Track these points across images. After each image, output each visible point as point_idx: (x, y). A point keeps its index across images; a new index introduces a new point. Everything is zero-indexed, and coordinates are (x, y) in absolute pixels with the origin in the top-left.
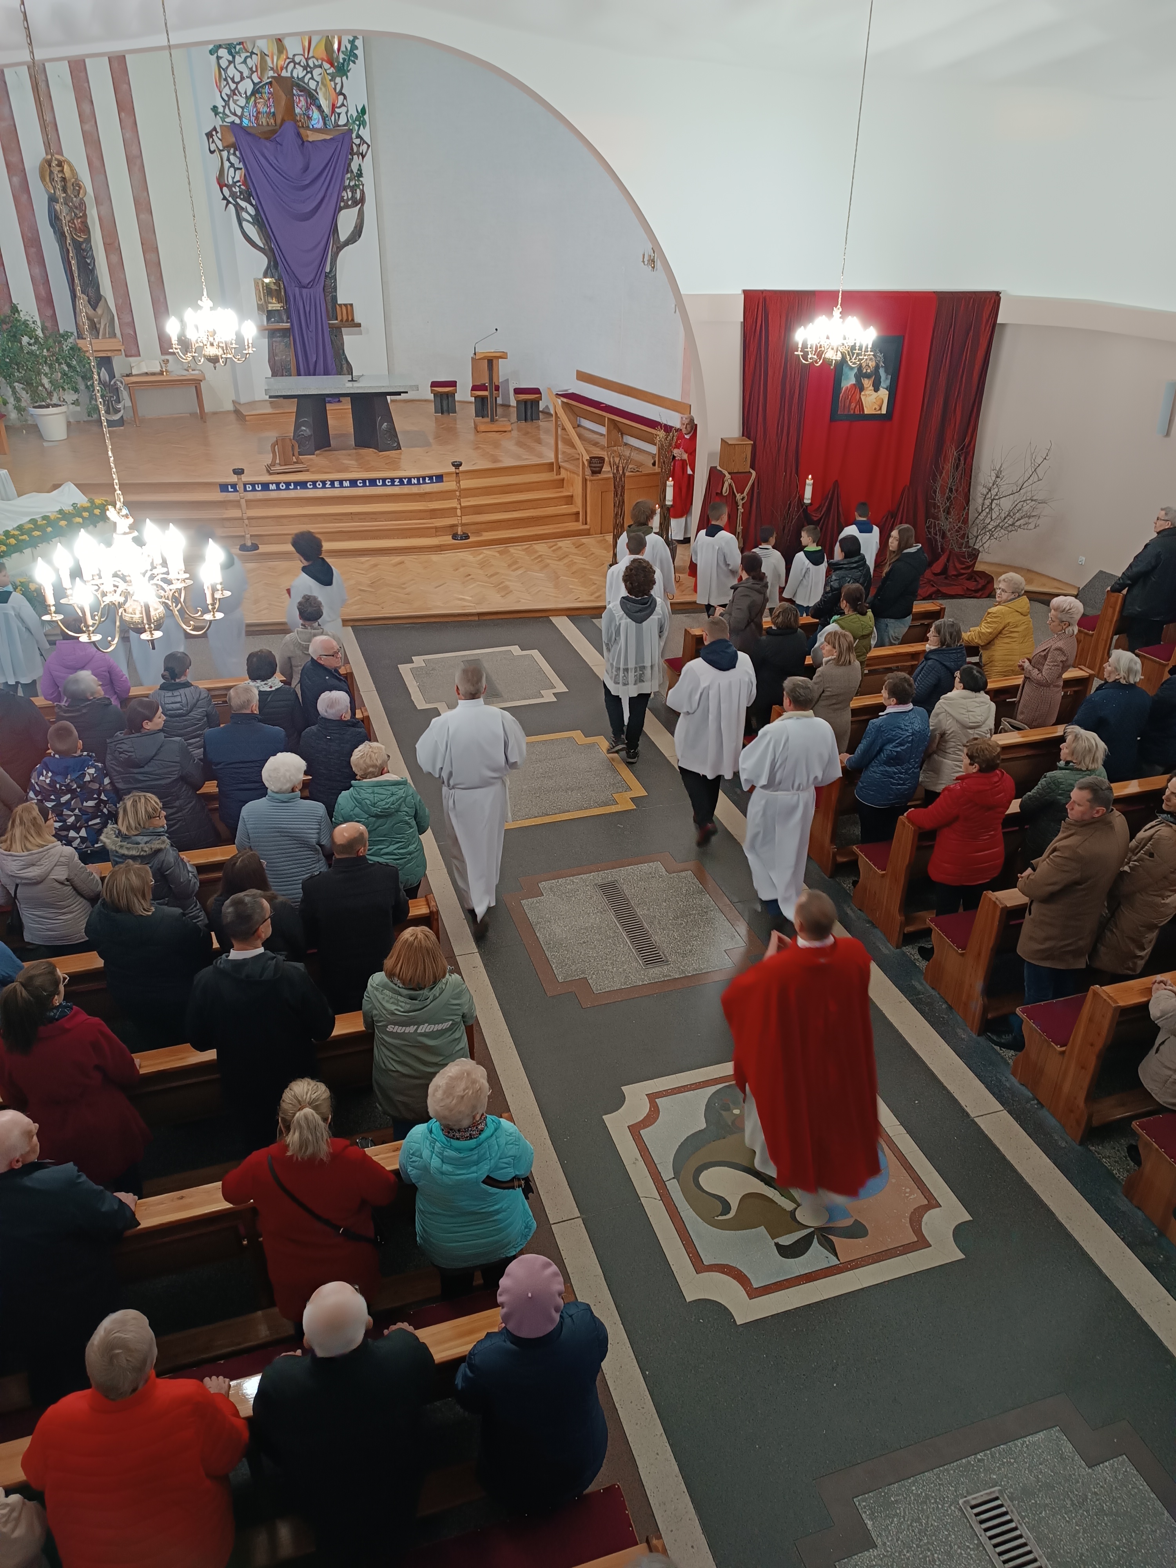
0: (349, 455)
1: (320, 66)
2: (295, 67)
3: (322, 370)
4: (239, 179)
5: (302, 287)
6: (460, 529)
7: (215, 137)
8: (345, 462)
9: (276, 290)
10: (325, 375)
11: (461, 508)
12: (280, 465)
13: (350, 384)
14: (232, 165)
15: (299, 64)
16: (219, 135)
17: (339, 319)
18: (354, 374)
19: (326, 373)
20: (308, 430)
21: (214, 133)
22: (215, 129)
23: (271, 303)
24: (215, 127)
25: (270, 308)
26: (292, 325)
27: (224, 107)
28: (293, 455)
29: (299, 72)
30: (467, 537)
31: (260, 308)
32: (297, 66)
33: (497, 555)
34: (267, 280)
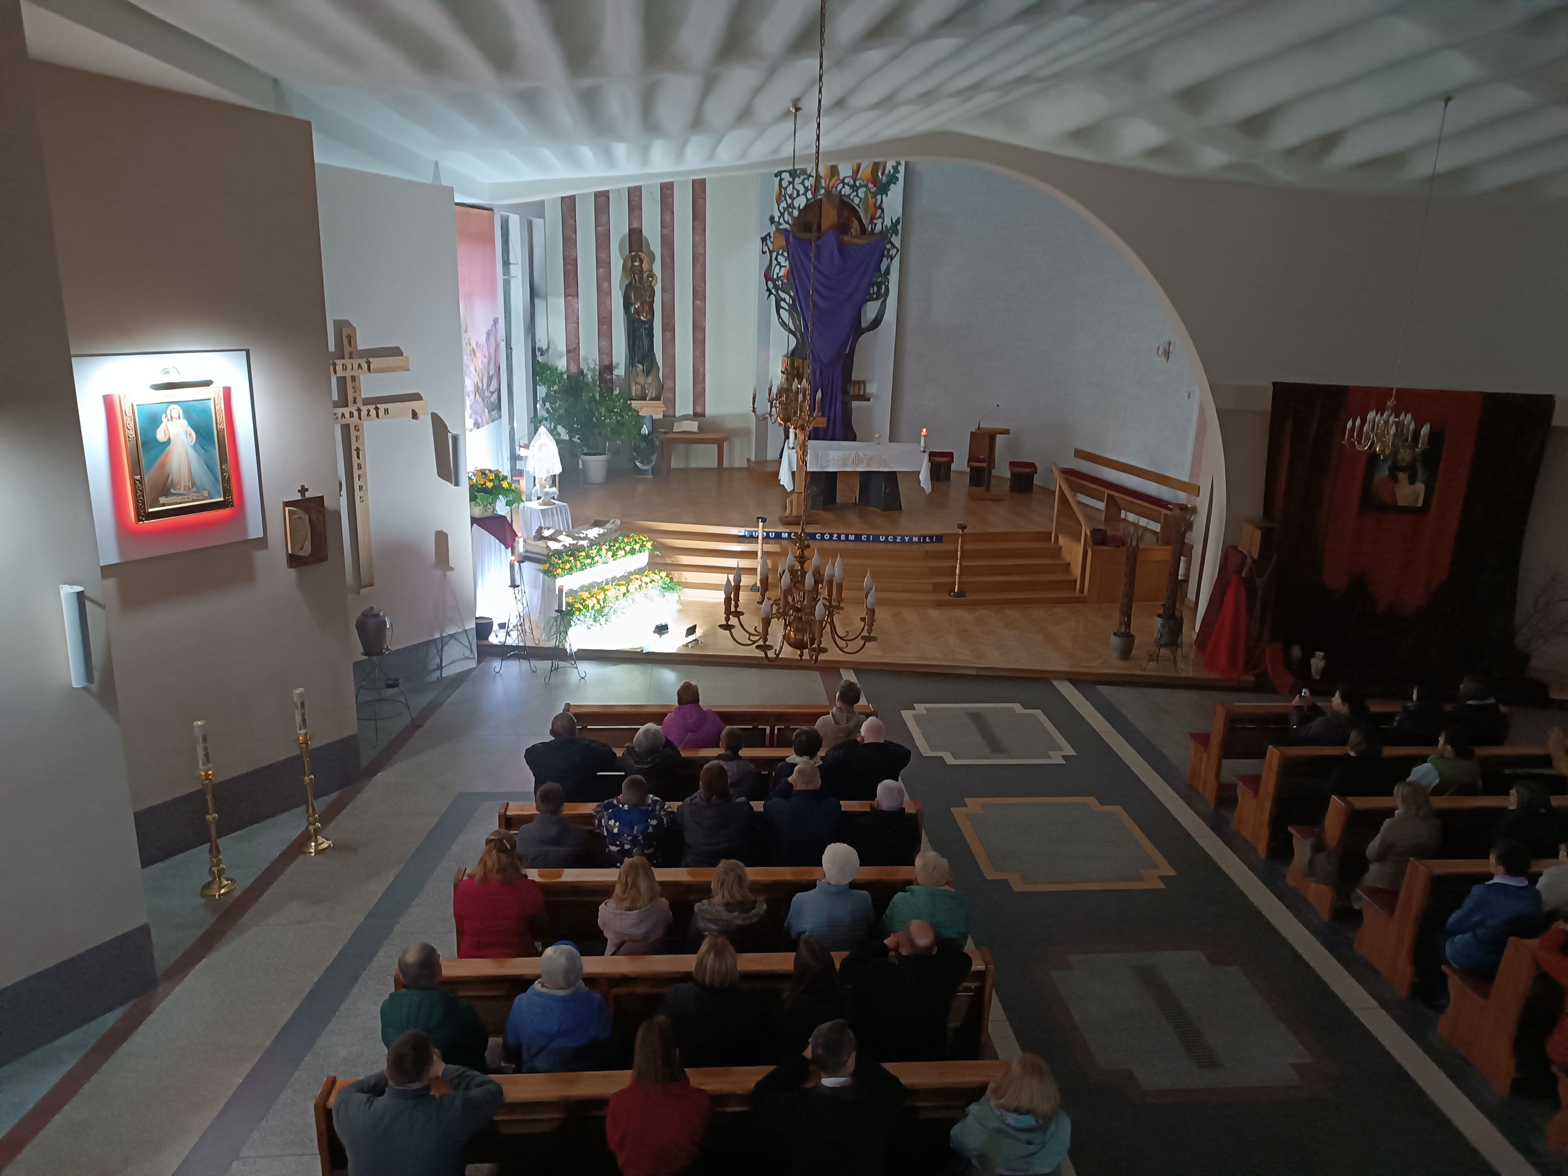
0: (852, 513)
1: (866, 186)
2: (843, 187)
4: (782, 275)
6: (957, 586)
7: (768, 242)
8: (851, 518)
11: (961, 568)
12: (792, 517)
14: (779, 264)
15: (848, 184)
16: (772, 240)
21: (768, 238)
22: (769, 234)
24: (769, 233)
27: (779, 218)
29: (847, 190)
30: (964, 596)
32: (846, 186)
33: (994, 614)
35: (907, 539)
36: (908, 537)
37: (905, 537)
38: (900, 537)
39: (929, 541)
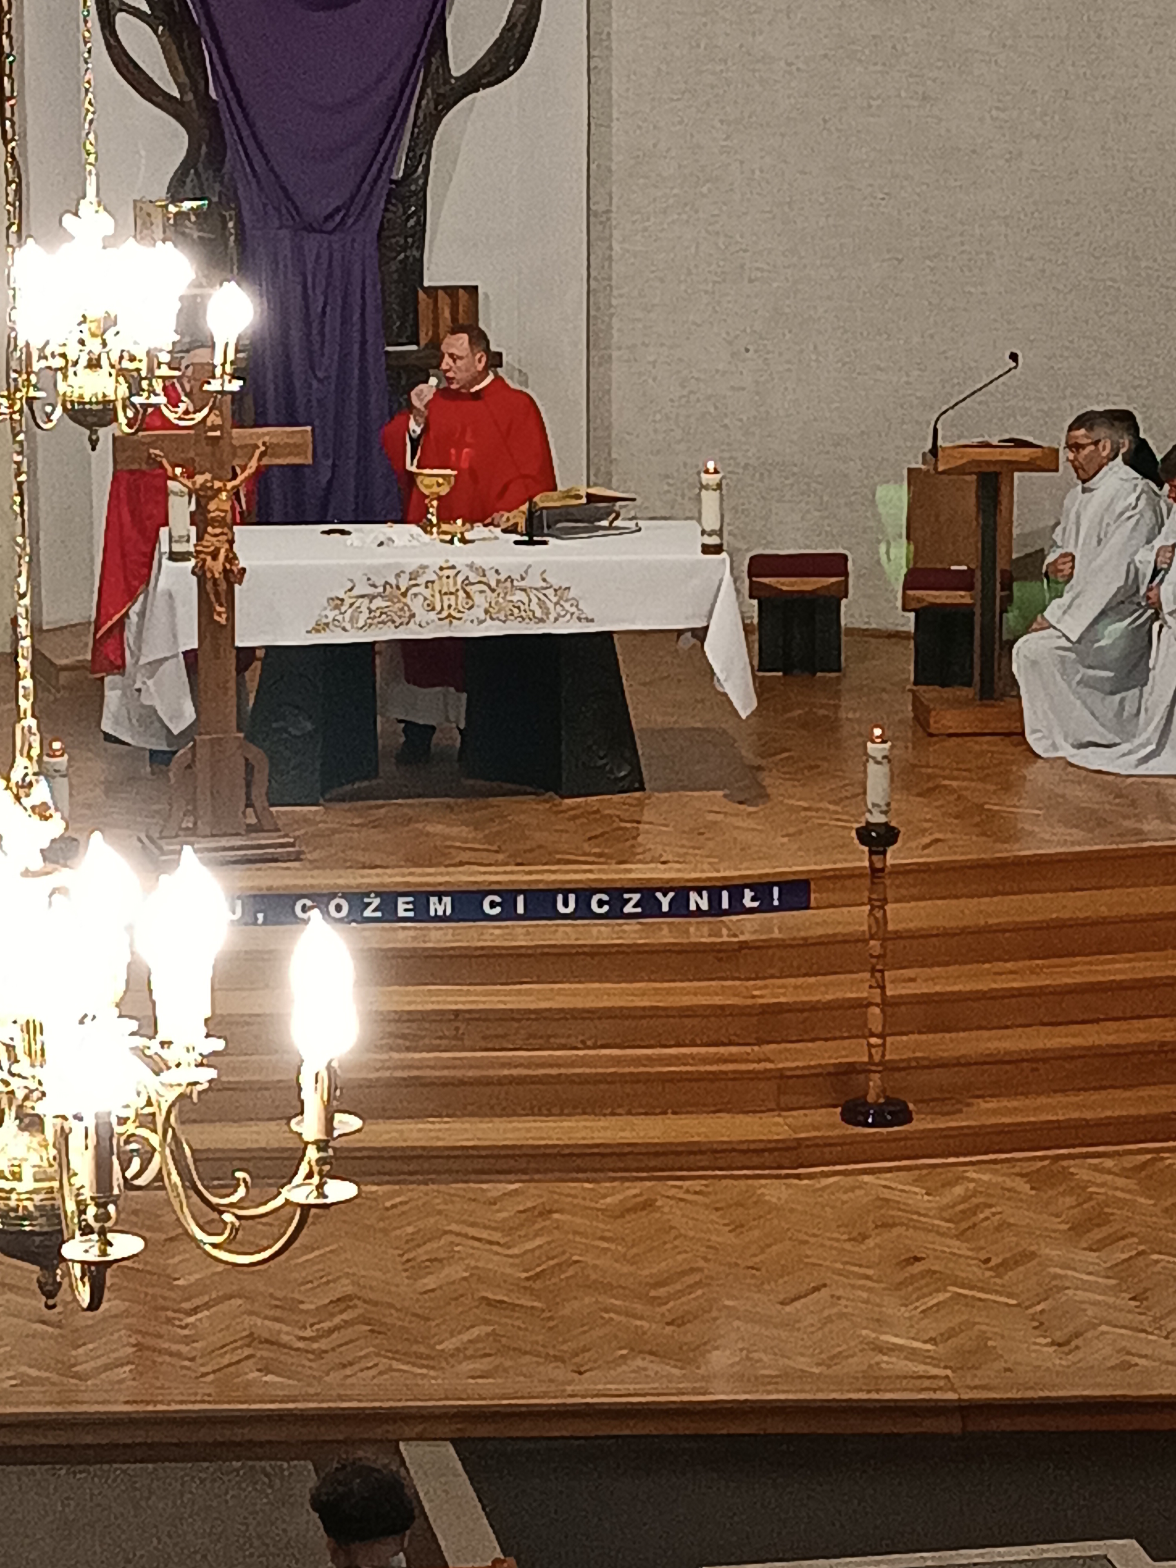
5: (304, 224)
6: (875, 1082)
11: (886, 1004)
17: (424, 340)
28: (249, 804)
30: (905, 1117)
33: (1023, 1186)
35: (665, 901)
36: (671, 895)
37: (659, 895)
38: (636, 897)
39: (756, 904)
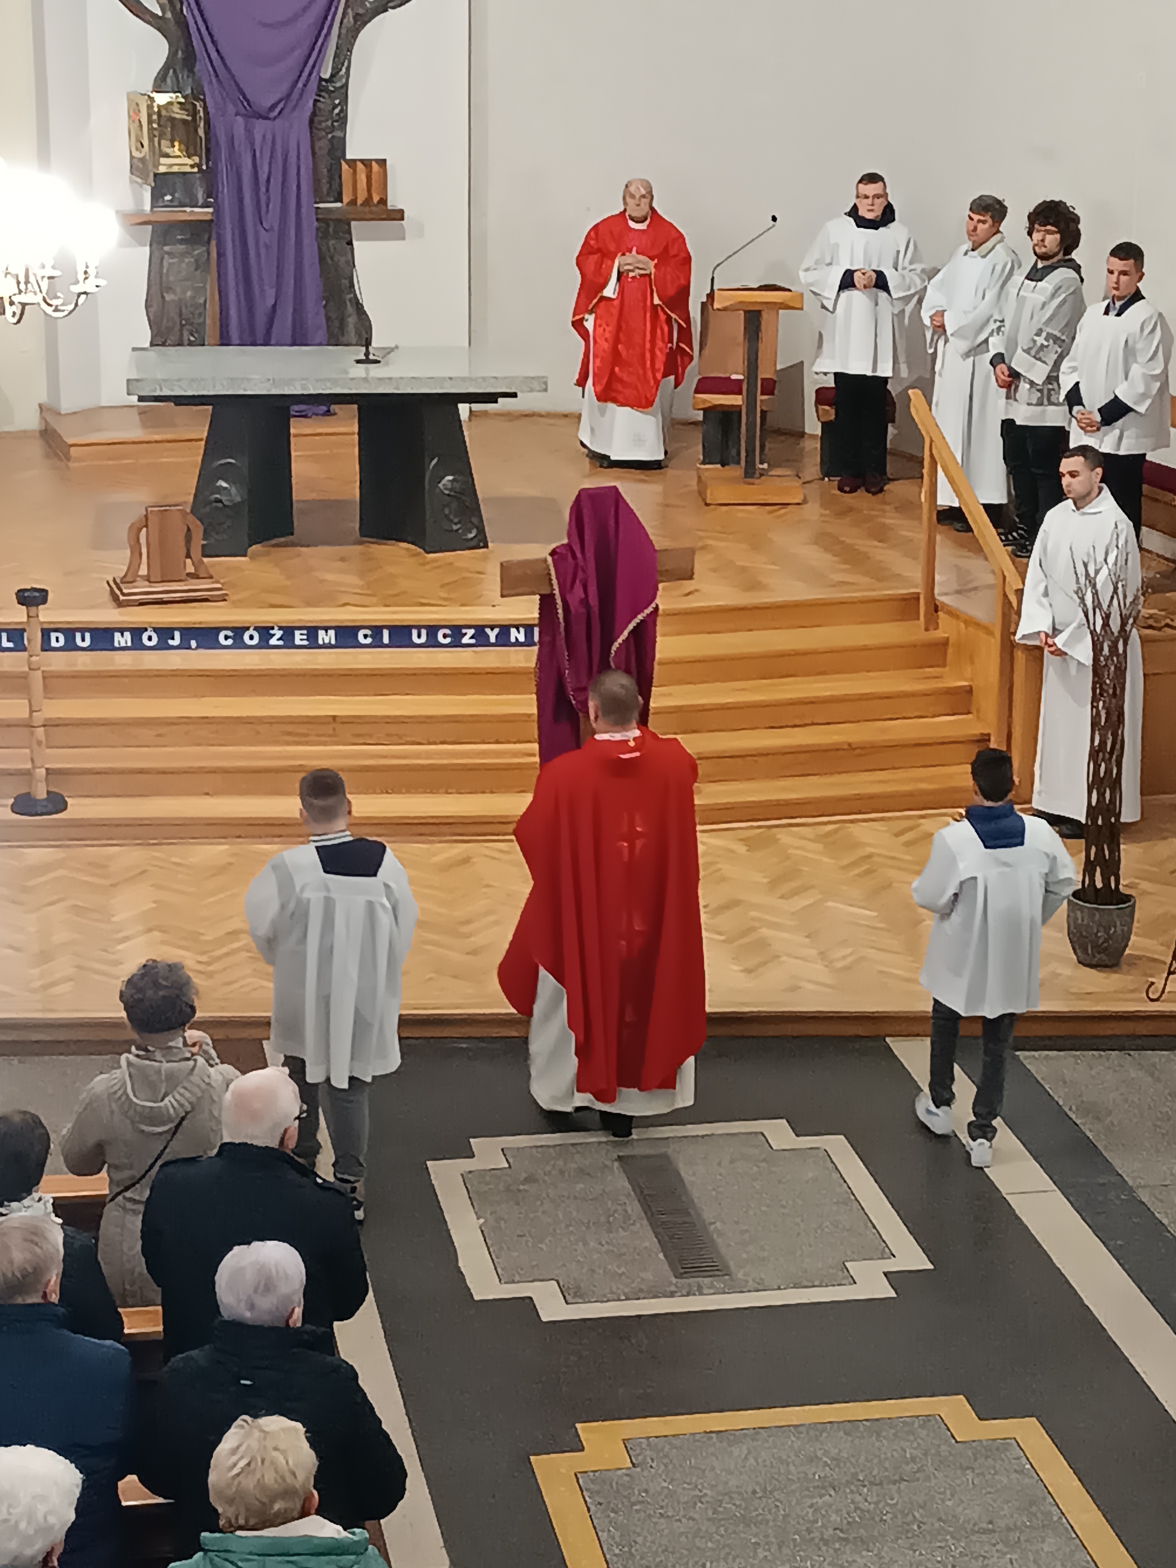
0: (343, 559)
3: (289, 333)
5: (254, 114)
8: (329, 577)
9: (184, 121)
10: (293, 344)
12: (148, 579)
13: (360, 371)
17: (346, 199)
18: (375, 343)
19: (299, 339)
20: (234, 491)
23: (167, 156)
25: (162, 169)
26: (217, 212)
28: (188, 556)
31: (138, 168)
34: (162, 99)
35: (492, 635)
36: (496, 631)
37: (488, 630)
38: (471, 632)
